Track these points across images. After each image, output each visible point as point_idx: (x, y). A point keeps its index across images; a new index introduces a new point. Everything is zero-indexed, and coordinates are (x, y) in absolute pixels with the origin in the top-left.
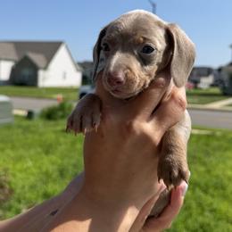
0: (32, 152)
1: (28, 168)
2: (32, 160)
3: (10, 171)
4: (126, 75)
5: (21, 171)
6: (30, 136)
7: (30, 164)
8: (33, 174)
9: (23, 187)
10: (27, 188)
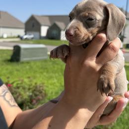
0: (57, 75)
1: (55, 83)
2: (57, 79)
3: (45, 85)
4: (75, 31)
5: (51, 84)
6: (56, 66)
7: (55, 81)
8: (57, 86)
9: (52, 93)
10: (54, 94)
